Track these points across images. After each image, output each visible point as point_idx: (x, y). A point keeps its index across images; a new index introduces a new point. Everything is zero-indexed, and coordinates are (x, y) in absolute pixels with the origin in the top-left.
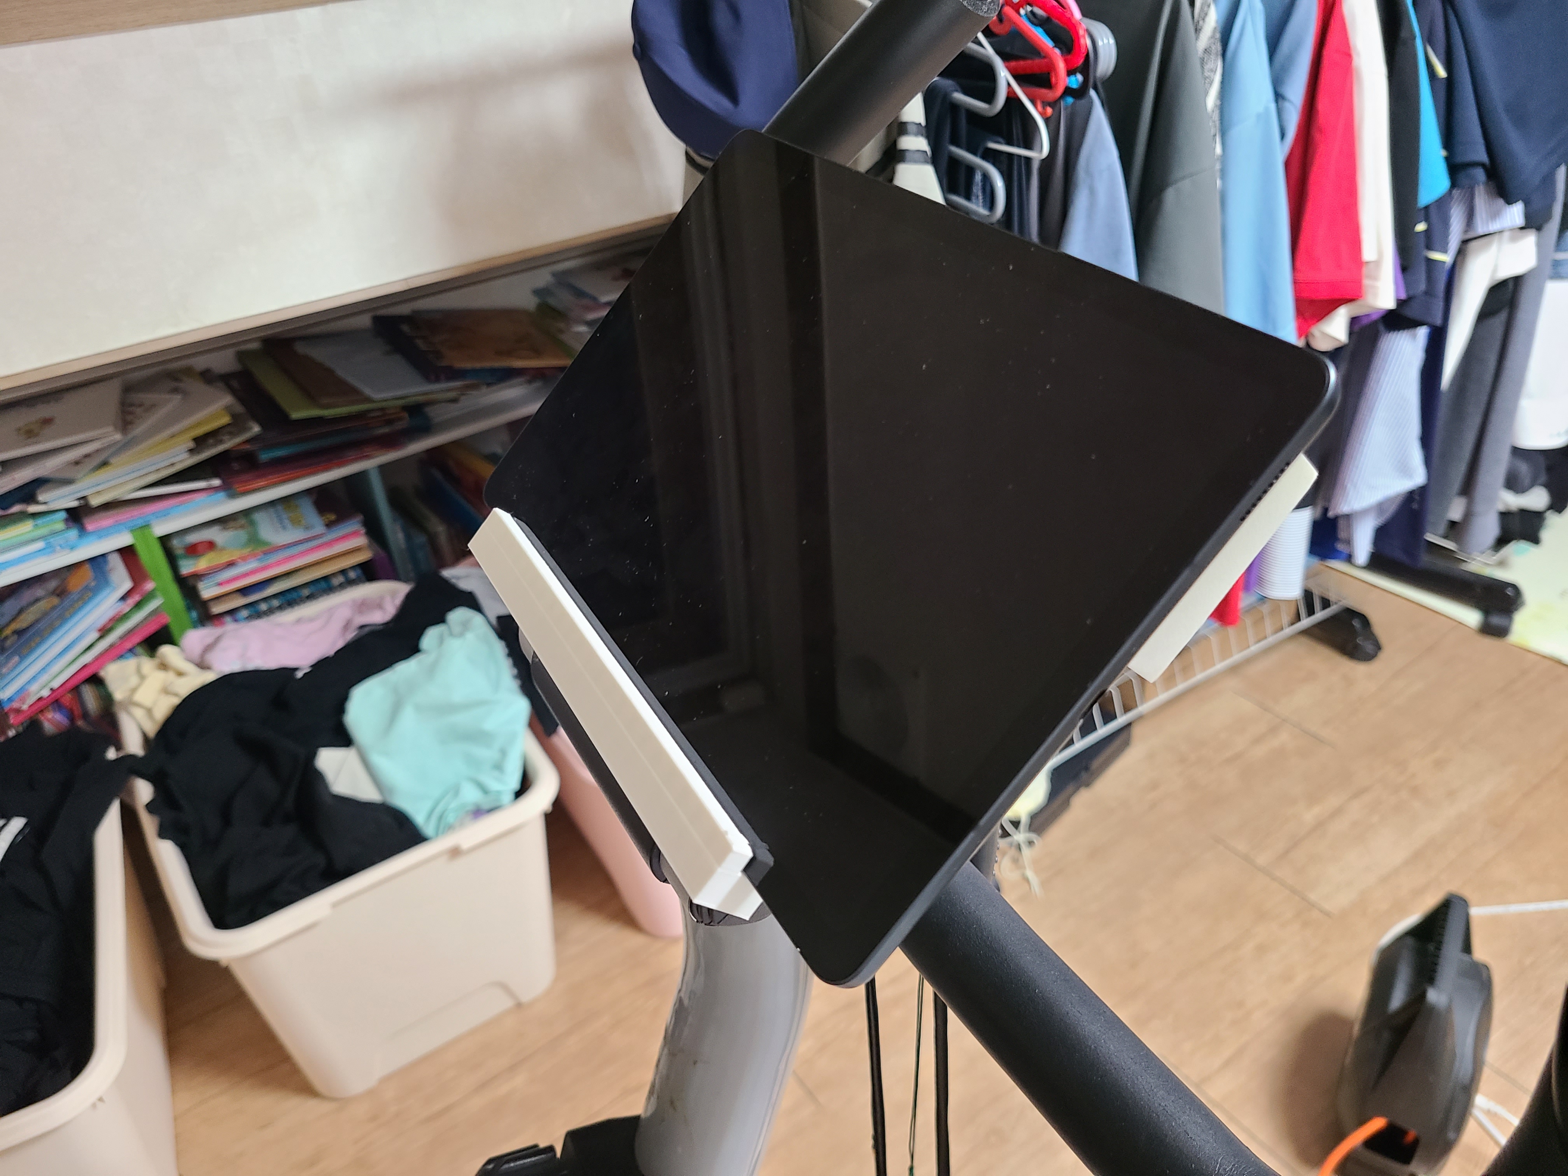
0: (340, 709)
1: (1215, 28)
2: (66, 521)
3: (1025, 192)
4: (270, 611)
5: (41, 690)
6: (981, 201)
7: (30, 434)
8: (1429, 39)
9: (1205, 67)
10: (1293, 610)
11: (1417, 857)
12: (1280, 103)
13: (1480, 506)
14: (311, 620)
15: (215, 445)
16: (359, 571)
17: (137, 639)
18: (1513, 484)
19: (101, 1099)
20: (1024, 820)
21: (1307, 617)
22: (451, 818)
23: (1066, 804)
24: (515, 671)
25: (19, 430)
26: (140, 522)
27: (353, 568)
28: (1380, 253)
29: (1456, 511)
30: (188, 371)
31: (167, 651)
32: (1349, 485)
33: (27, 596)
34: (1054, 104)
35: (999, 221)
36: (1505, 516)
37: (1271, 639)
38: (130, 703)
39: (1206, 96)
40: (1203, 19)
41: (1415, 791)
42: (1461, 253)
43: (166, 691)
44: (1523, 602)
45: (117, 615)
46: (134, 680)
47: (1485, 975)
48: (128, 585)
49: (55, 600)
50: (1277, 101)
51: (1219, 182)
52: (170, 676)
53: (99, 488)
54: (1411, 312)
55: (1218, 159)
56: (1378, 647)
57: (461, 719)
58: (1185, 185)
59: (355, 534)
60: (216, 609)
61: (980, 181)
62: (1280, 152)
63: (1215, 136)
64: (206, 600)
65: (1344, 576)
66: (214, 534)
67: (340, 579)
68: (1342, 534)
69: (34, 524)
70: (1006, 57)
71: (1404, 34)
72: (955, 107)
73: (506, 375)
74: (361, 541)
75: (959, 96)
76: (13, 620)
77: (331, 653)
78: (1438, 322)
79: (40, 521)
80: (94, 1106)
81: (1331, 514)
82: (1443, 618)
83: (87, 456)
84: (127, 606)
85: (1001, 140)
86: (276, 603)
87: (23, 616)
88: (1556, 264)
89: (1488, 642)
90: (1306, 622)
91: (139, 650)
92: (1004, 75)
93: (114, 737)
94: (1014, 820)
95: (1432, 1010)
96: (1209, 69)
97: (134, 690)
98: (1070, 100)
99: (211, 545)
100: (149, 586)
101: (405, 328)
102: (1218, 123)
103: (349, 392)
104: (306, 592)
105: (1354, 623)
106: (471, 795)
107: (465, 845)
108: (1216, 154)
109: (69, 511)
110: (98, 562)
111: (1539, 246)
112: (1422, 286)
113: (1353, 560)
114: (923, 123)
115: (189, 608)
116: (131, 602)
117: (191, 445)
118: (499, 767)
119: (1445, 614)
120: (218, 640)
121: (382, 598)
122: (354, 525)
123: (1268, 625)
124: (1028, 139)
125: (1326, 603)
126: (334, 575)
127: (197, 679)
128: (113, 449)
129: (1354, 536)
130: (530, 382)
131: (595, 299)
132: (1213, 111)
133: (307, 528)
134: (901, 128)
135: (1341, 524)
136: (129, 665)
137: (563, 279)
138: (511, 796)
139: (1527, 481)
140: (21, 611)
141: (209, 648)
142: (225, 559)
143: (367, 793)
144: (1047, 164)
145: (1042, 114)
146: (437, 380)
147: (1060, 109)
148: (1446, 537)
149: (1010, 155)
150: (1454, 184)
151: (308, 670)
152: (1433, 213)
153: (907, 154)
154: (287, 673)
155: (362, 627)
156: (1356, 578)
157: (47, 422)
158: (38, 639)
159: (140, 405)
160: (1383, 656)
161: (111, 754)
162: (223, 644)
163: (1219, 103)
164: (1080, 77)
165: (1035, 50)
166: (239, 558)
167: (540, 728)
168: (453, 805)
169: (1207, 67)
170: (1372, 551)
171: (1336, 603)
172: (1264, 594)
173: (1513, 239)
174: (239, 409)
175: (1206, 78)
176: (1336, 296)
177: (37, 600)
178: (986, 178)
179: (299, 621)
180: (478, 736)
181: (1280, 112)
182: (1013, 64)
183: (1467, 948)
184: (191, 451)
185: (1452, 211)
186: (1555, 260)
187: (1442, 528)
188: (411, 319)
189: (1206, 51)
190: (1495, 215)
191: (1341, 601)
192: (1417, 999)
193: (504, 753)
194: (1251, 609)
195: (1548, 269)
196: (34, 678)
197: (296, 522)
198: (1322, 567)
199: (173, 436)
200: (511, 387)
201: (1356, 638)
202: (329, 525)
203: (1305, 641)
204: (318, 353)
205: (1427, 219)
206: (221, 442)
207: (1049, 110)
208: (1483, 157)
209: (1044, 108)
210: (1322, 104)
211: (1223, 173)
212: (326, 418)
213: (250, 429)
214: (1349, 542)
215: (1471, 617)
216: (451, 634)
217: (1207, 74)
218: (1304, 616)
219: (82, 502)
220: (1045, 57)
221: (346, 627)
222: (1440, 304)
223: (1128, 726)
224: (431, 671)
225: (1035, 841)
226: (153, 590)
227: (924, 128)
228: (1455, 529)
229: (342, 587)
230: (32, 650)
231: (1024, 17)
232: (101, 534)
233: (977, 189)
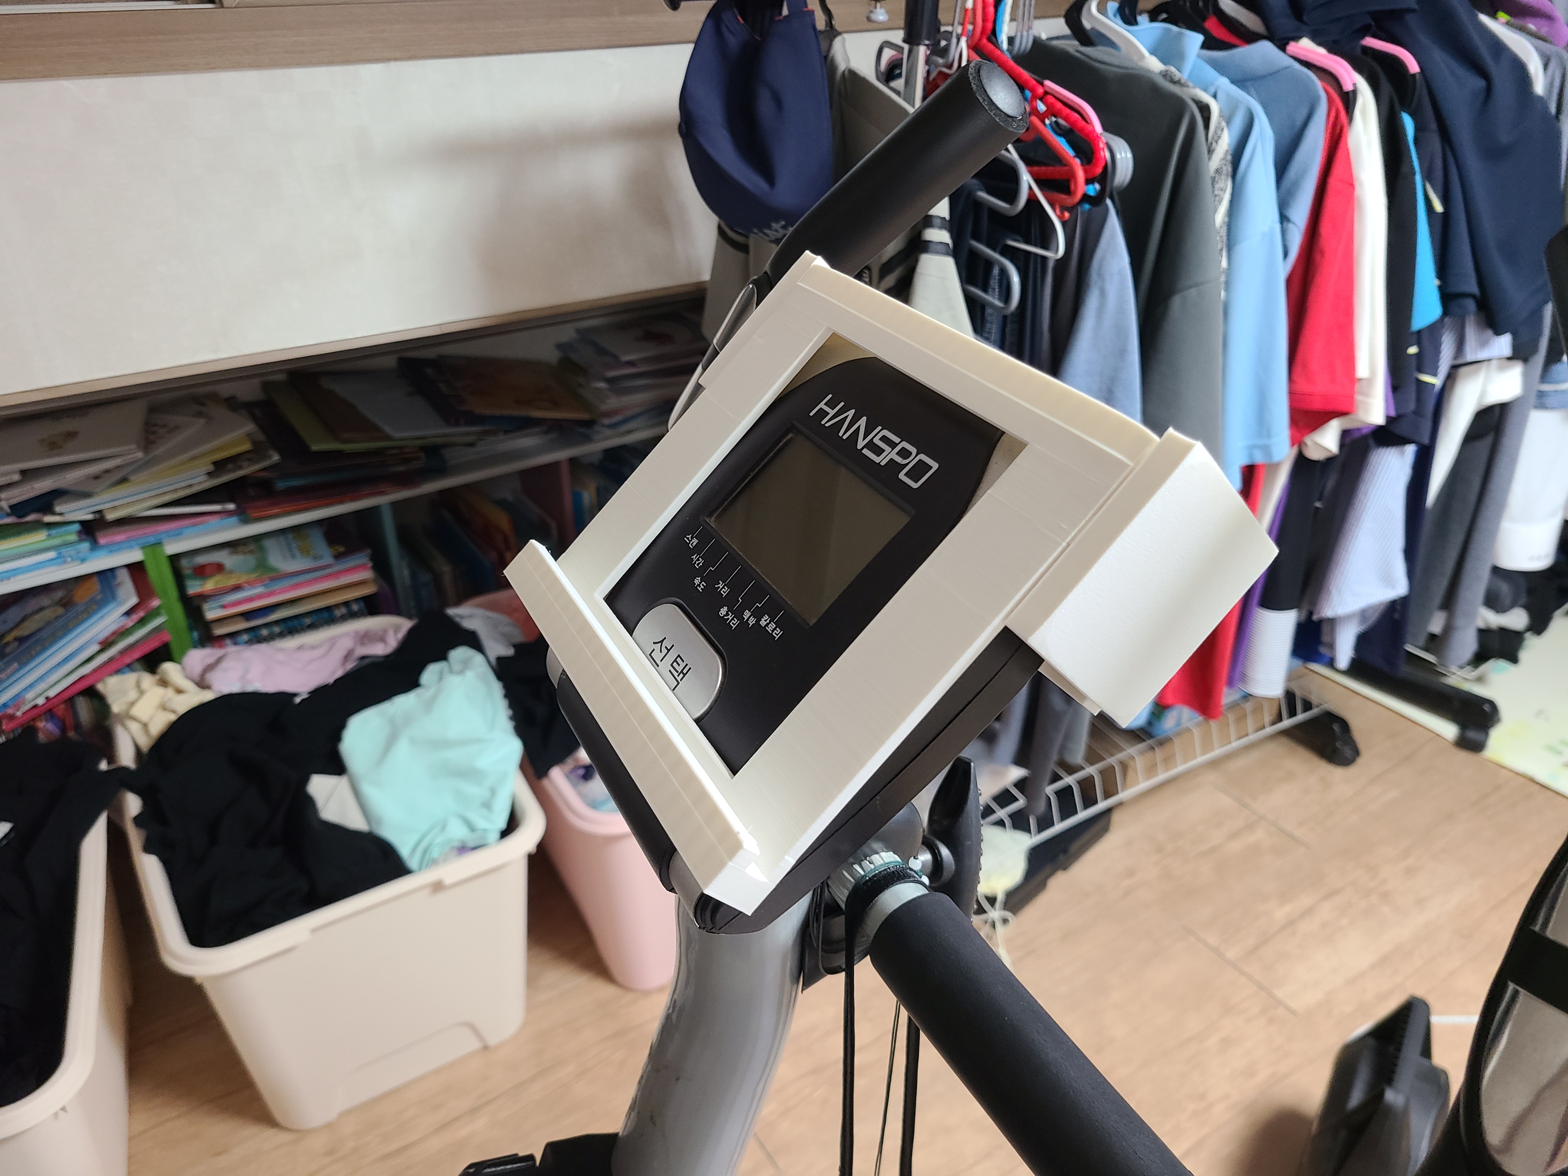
0: (337, 737)
1: (1227, 151)
2: (79, 533)
3: (1039, 287)
4: (270, 638)
5: (36, 698)
6: (997, 293)
7: (53, 446)
8: (1428, 176)
9: (1215, 186)
10: (1275, 710)
11: (1383, 961)
12: (1285, 224)
13: (1459, 622)
14: (313, 647)
15: (233, 470)
16: (362, 604)
17: (137, 655)
18: (1492, 602)
19: (63, 1109)
20: (1000, 897)
21: (1288, 718)
22: (435, 853)
23: (1042, 886)
24: (510, 712)
25: (43, 440)
26: (152, 540)
27: (357, 600)
28: (1373, 371)
29: (1436, 625)
30: (214, 397)
31: (169, 668)
32: (1333, 591)
33: (33, 604)
34: (1072, 209)
35: (1012, 314)
36: (1484, 634)
37: (1253, 737)
38: (127, 716)
39: (1215, 212)
40: (1216, 142)
41: (1385, 896)
42: (1451, 377)
43: (164, 707)
44: (1499, 719)
45: (119, 629)
46: (133, 695)
47: (1443, 1081)
48: (134, 600)
49: (60, 610)
50: (1282, 223)
51: (1223, 293)
52: (169, 692)
53: (116, 503)
54: (1402, 429)
55: (1223, 272)
56: (1356, 753)
57: (455, 756)
58: (1192, 293)
59: (362, 567)
60: (219, 631)
61: (997, 274)
62: (1283, 270)
63: (1222, 250)
64: (208, 621)
65: (1327, 681)
66: (223, 557)
67: (343, 610)
68: (1325, 638)
69: (47, 533)
70: (1028, 162)
71: (1404, 169)
72: (979, 205)
73: (523, 424)
74: (367, 574)
75: (983, 195)
76: (17, 626)
77: (331, 681)
78: (1426, 441)
79: (54, 532)
80: (56, 1115)
81: (1315, 617)
82: (1421, 729)
83: (107, 471)
84: (130, 622)
85: (1019, 238)
86: (277, 629)
87: (26, 624)
88: (1541, 394)
89: (1464, 756)
90: (1287, 723)
91: (137, 666)
92: (1026, 178)
93: (107, 747)
94: (990, 895)
95: (1388, 1111)
96: (1219, 187)
97: (132, 704)
98: (1087, 206)
99: (219, 568)
100: (155, 603)
101: (429, 371)
102: (1225, 238)
103: (370, 429)
104: (308, 621)
105: (1333, 727)
106: (458, 832)
107: (448, 881)
108: (1222, 267)
109: (82, 523)
110: (106, 576)
111: (1526, 376)
112: (1412, 406)
113: (1335, 664)
114: (947, 217)
115: (191, 629)
116: (135, 617)
117: (211, 468)
118: (487, 805)
119: (1422, 724)
120: (219, 661)
121: (385, 631)
122: (362, 559)
123: (1250, 723)
124: (1046, 238)
125: (1308, 706)
126: (337, 606)
127: (195, 697)
128: (133, 467)
129: (1337, 639)
130: (546, 432)
131: (615, 357)
132: (1221, 227)
133: (316, 558)
134: (928, 222)
135: (1325, 628)
136: (130, 679)
137: (585, 336)
138: (497, 835)
139: (1508, 601)
140: (24, 619)
141: (210, 668)
142: (232, 582)
143: (355, 822)
144: (1061, 264)
145: (1061, 218)
146: (457, 424)
147: (1077, 216)
148: (1426, 649)
149: (1028, 253)
150: (1446, 312)
151: (305, 696)
152: (1425, 338)
153: (931, 245)
154: (284, 698)
155: (363, 658)
156: (1338, 684)
157: (71, 435)
158: (38, 648)
159: (165, 426)
160: (1360, 761)
161: (103, 766)
162: (224, 665)
163: (1227, 220)
164: (1097, 186)
165: (1057, 158)
166: (246, 583)
167: (530, 770)
168: (438, 840)
169: (1217, 186)
170: (1353, 656)
171: (1317, 706)
172: (1247, 690)
173: (1501, 368)
174: (261, 437)
175: (1216, 196)
176: (1330, 408)
177: (42, 609)
178: (1004, 272)
179: (300, 648)
180: (470, 774)
181: (1284, 233)
182: (1036, 169)
183: (1426, 1052)
184: (210, 474)
185: (1443, 338)
186: (1540, 391)
187: (1422, 640)
188: (438, 363)
189: (1218, 171)
190: (1483, 344)
191: (1321, 704)
192: (1375, 1098)
193: (493, 792)
194: (1234, 706)
195: (1533, 400)
196: (31, 686)
197: (305, 552)
198: (1306, 671)
199: (193, 459)
200: (526, 436)
201: (1336, 742)
202: (338, 557)
203: (1285, 740)
204: (342, 389)
205: (1419, 344)
206: (240, 468)
207: (1067, 215)
208: (1474, 289)
209: (1062, 213)
210: (1325, 228)
211: (1228, 285)
212: (345, 452)
213: (270, 457)
214: (1331, 646)
215: (1448, 730)
216: (451, 671)
217: (1216, 192)
218: (1286, 718)
219: (97, 516)
220: (1065, 165)
221: (347, 657)
222: (1428, 424)
223: (1108, 811)
224: (429, 705)
225: (1010, 920)
226: (158, 608)
227: (948, 223)
228: (1435, 642)
229: (344, 618)
230: (32, 658)
231: (1049, 127)
232: (113, 548)
233: (994, 283)
